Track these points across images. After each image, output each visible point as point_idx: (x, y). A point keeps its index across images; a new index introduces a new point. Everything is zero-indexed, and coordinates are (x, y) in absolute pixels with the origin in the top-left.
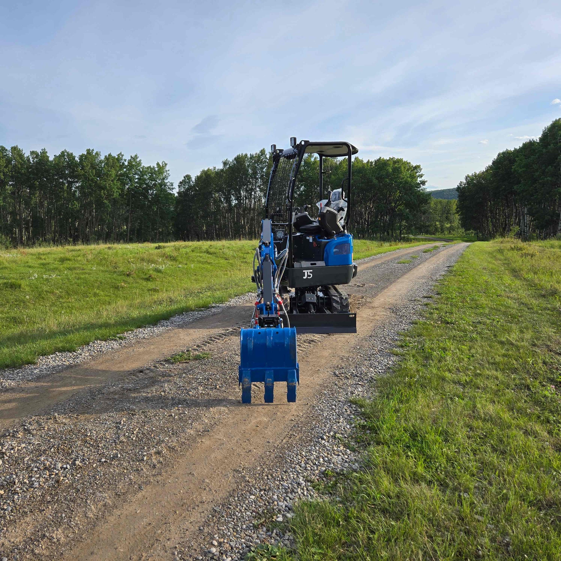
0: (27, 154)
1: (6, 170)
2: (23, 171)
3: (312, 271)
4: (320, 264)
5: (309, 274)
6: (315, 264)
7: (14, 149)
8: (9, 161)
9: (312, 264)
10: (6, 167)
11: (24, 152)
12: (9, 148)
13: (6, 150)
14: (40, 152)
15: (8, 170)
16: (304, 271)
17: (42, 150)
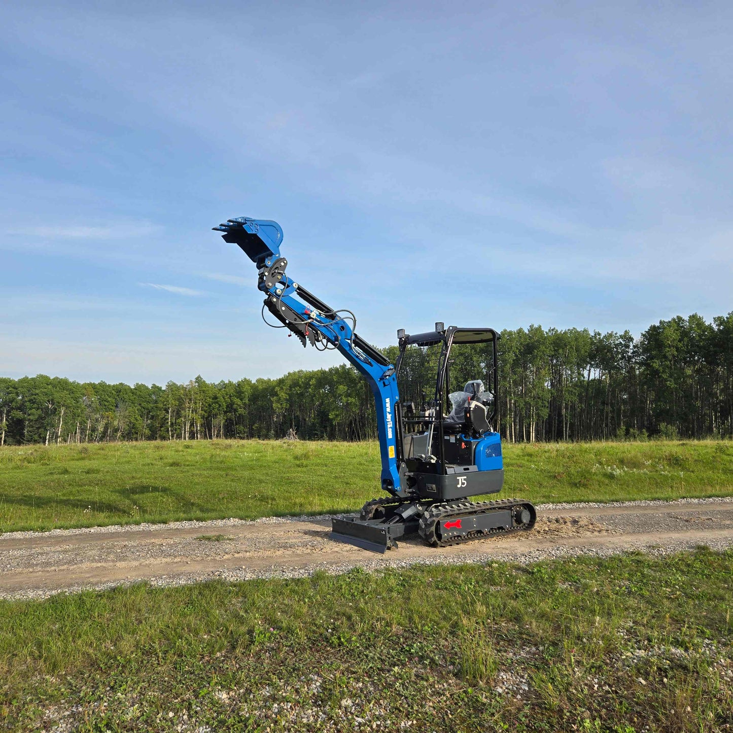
0: (709, 321)
1: (680, 345)
2: (702, 344)
3: (465, 477)
4: (473, 468)
5: (463, 481)
6: (468, 469)
7: (693, 318)
8: (685, 333)
9: (465, 469)
10: (680, 341)
11: (704, 320)
12: (686, 318)
13: (683, 320)
14: (727, 318)
15: (683, 344)
16: (458, 478)
17: (729, 314)
